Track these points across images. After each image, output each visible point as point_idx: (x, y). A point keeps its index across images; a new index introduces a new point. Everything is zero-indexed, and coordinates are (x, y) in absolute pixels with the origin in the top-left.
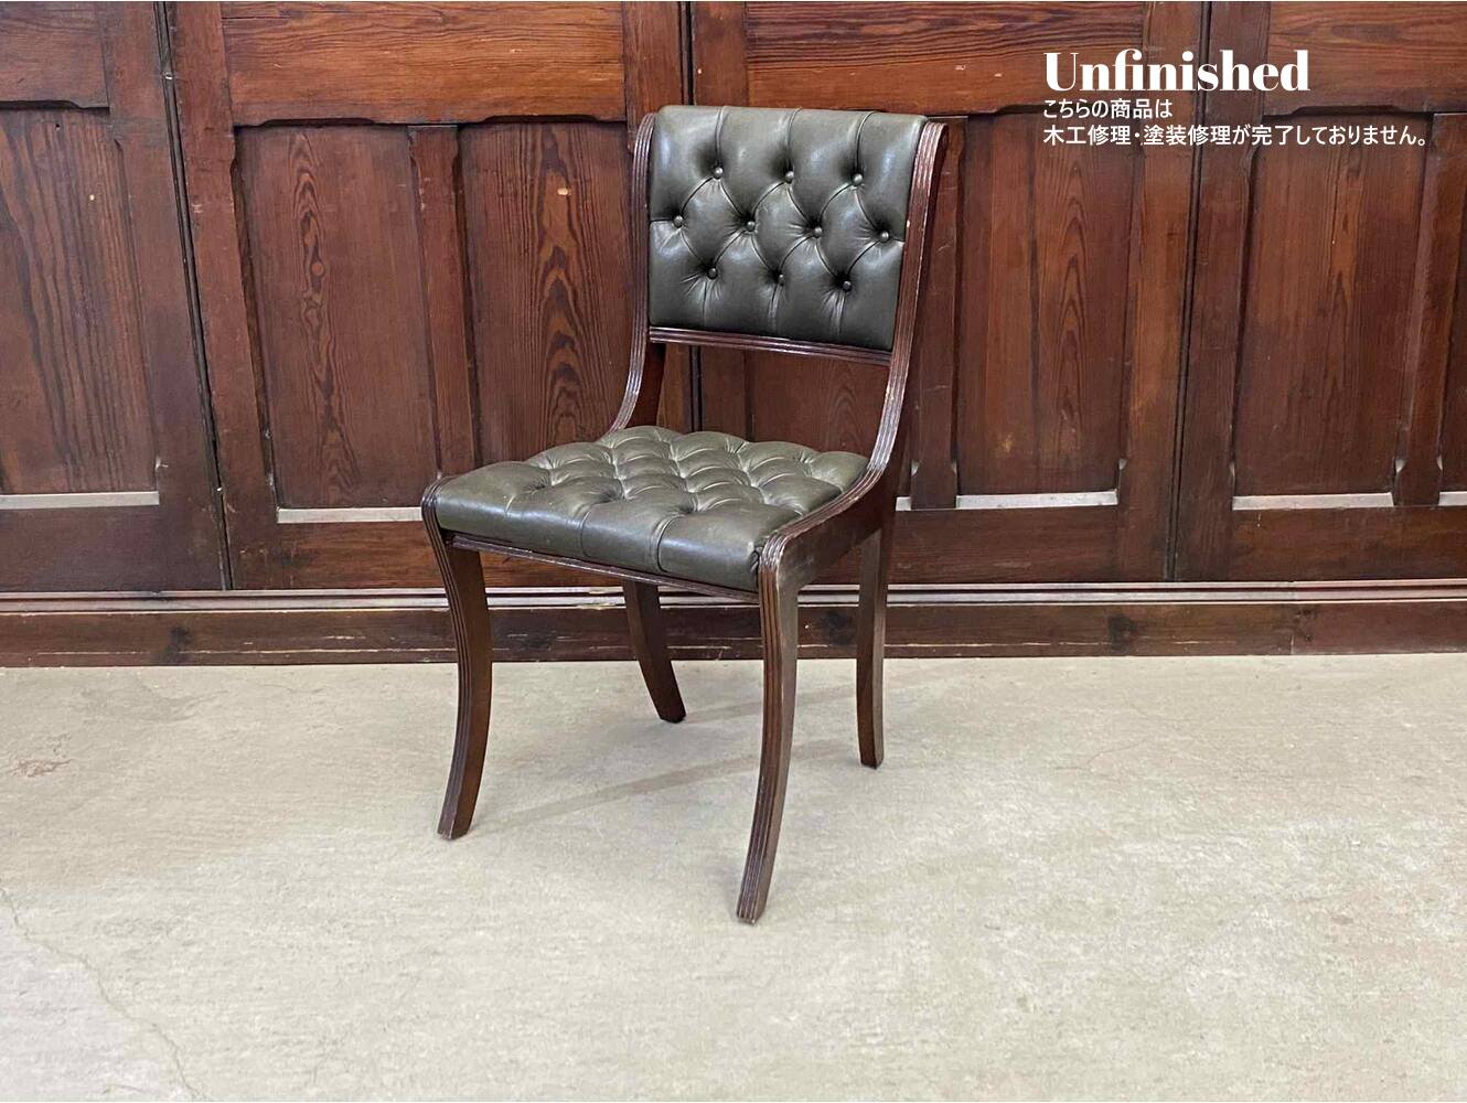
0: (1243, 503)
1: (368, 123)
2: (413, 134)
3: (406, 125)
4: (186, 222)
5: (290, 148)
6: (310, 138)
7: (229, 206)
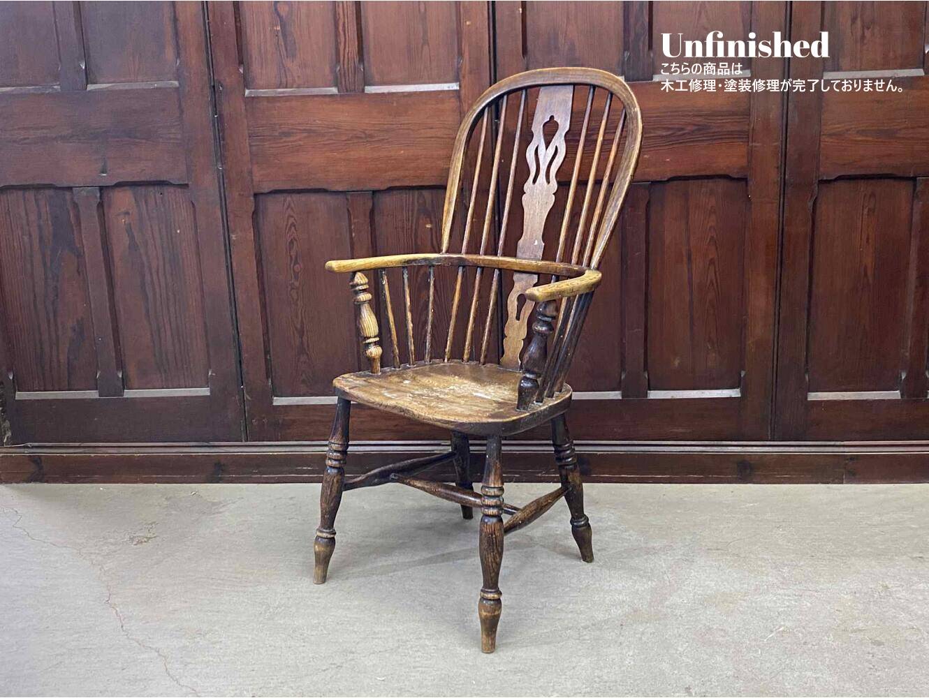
0: (814, 396)
1: (325, 191)
2: (349, 197)
3: (345, 192)
4: (228, 245)
5: (284, 204)
6: (294, 199)
7: (251, 235)
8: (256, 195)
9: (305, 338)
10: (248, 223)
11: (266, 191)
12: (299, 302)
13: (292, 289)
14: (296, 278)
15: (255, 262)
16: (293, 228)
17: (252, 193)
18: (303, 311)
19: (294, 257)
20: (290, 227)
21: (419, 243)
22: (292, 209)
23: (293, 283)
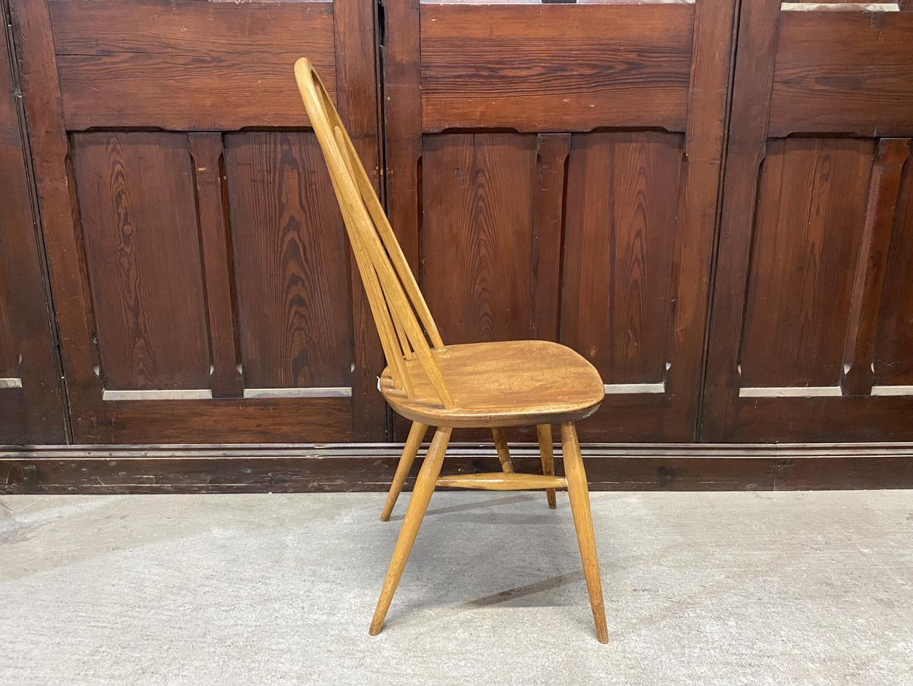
1: (160, 130)
2: (191, 139)
3: (186, 131)
4: (35, 197)
5: (107, 147)
6: (121, 139)
7: (64, 185)
8: (69, 133)
9: (140, 317)
10: (59, 167)
11: (83, 128)
12: (131, 274)
13: (122, 256)
14: (127, 243)
15: (71, 223)
16: (120, 178)
17: (63, 130)
18: (138, 282)
19: (122, 216)
20: (117, 176)
21: (284, 200)
22: (118, 153)
23: (122, 250)
